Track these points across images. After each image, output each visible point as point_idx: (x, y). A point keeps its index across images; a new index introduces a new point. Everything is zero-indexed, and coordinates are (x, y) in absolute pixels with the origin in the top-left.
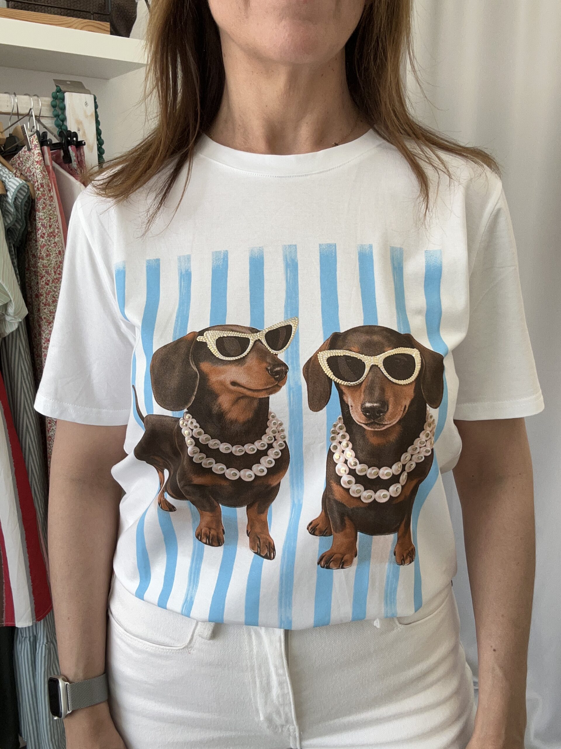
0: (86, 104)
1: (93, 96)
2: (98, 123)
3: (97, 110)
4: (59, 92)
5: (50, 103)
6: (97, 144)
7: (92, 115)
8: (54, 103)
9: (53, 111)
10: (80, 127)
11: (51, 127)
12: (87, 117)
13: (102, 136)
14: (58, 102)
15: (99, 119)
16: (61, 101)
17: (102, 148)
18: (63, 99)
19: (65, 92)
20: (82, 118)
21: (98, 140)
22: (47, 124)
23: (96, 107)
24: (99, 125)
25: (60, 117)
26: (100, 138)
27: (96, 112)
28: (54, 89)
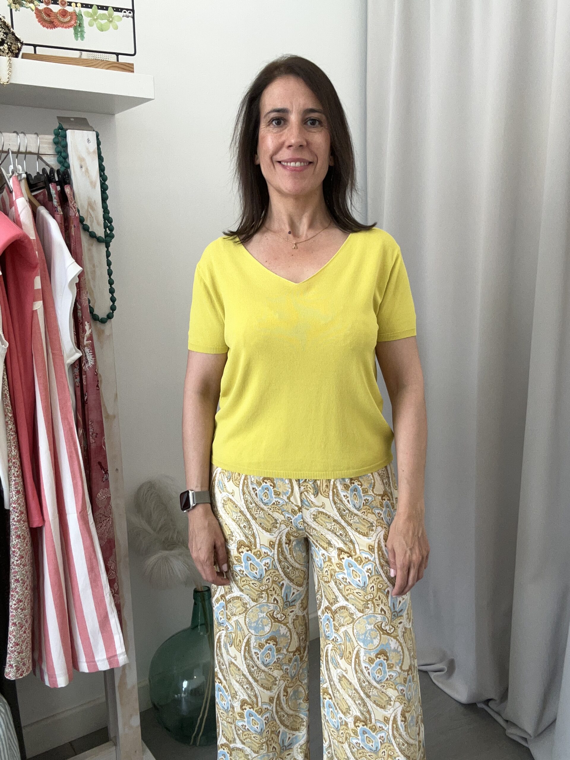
0: (88, 141)
1: (95, 133)
2: (101, 159)
3: (100, 146)
4: (61, 129)
5: (51, 141)
6: (100, 180)
7: (94, 152)
8: (56, 140)
9: (56, 149)
10: (83, 164)
11: (53, 165)
12: (89, 153)
13: (105, 172)
14: (60, 139)
15: (102, 155)
16: (63, 138)
17: (105, 184)
18: (65, 137)
19: (67, 129)
20: (84, 155)
21: (101, 176)
22: (50, 161)
23: (99, 144)
24: (103, 161)
25: (63, 154)
26: (104, 174)
27: (99, 149)
28: (57, 126)
